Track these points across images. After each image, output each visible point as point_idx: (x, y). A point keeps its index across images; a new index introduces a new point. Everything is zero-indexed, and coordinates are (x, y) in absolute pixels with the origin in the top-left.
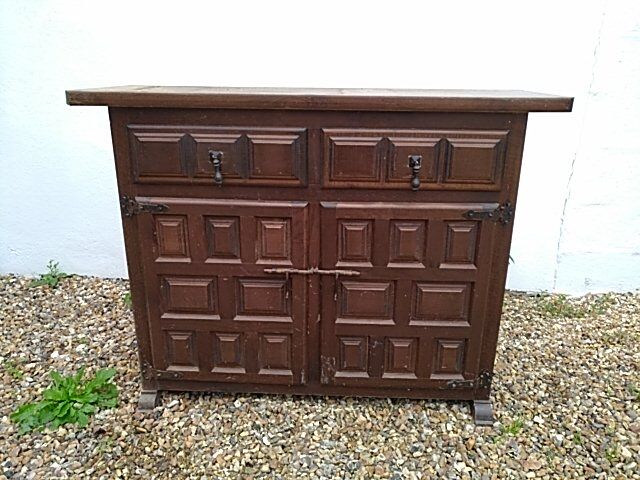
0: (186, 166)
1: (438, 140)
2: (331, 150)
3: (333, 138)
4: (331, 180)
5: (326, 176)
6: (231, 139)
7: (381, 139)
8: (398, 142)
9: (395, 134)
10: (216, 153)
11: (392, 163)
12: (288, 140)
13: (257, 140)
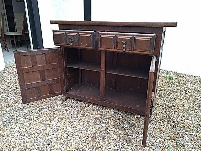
1: (132, 37)
2: (101, 39)
3: (101, 35)
4: (101, 48)
6: (75, 34)
7: (114, 36)
8: (119, 37)
9: (119, 34)
10: (71, 38)
11: (118, 44)
12: (89, 35)
13: (81, 35)
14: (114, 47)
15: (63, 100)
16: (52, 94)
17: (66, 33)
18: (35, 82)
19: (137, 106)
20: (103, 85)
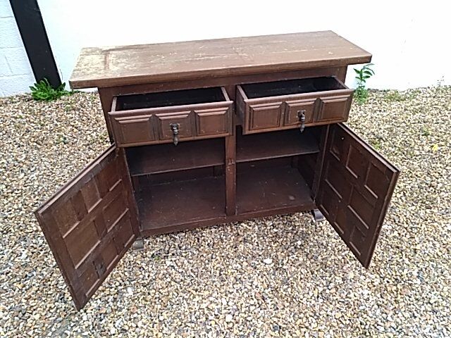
0: (154, 134)
1: (315, 99)
3: (252, 106)
4: (249, 130)
5: (247, 128)
6: (183, 115)
7: (281, 103)
8: (291, 104)
9: (290, 99)
10: (175, 125)
11: (288, 116)
12: (222, 111)
13: (202, 113)
14: (279, 124)
17: (157, 115)
18: (92, 250)
19: (292, 198)
20: (232, 188)
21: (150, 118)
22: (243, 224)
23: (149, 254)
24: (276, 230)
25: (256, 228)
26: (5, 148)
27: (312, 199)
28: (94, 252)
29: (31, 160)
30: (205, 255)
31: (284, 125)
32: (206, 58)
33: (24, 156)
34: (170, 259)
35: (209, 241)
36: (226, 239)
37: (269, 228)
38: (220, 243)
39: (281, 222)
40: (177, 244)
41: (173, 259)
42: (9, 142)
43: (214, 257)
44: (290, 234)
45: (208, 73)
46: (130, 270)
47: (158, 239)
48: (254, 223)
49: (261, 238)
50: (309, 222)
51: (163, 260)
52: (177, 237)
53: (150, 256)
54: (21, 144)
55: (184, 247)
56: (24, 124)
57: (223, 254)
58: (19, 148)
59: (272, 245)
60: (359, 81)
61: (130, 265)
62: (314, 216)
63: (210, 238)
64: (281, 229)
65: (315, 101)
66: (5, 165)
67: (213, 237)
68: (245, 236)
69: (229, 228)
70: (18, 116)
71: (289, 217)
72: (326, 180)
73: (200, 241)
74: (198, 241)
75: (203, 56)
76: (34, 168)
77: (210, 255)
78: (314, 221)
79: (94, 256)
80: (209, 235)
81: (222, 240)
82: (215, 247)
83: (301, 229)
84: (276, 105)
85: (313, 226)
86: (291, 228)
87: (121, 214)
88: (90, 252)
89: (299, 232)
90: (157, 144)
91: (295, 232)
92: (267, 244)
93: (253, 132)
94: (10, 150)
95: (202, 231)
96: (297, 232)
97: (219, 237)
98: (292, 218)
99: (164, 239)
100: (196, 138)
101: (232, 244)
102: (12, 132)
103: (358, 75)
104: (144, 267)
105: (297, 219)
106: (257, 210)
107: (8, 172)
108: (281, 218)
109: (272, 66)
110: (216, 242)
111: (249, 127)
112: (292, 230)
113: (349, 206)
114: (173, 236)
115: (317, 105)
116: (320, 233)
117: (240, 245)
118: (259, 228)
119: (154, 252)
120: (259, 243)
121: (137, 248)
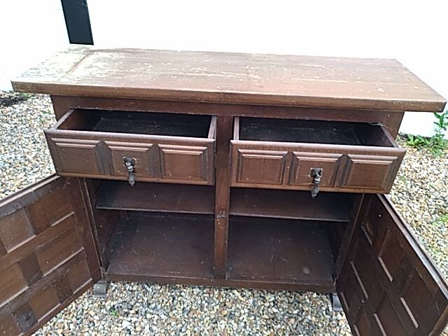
0: (103, 167)
1: (340, 155)
2: (239, 160)
4: (237, 182)
5: (234, 178)
7: (286, 152)
8: (302, 156)
9: (301, 149)
10: (130, 159)
11: (295, 172)
12: (197, 151)
13: (168, 149)
14: (282, 181)
15: (100, 294)
16: (65, 294)
17: (106, 142)
18: (11, 299)
19: (306, 271)
20: (222, 246)
21: (97, 144)
22: (235, 292)
23: (108, 304)
24: (276, 311)
25: (251, 301)
26: (20, 143)
27: (334, 278)
28: (14, 301)
29: (39, 159)
30: (173, 324)
31: (289, 184)
32: (203, 74)
33: (34, 154)
34: (129, 319)
35: (185, 305)
36: (207, 307)
37: (267, 304)
38: (199, 311)
39: (286, 299)
40: (146, 299)
41: (134, 319)
42: (28, 136)
43: (183, 330)
44: (292, 321)
45: (193, 95)
46: (78, 322)
47: (128, 287)
48: (250, 293)
49: (252, 318)
50: (324, 308)
51: (121, 318)
52: (150, 290)
53: (109, 308)
54: (38, 140)
55: (153, 306)
56: (50, 120)
57: (196, 329)
58: (33, 145)
59: (264, 332)
60: (438, 127)
61: (81, 314)
62: (332, 302)
63: (188, 301)
64: (284, 309)
65: (340, 158)
66: (11, 161)
67: (193, 300)
68: (233, 309)
69: (216, 292)
70: (47, 111)
71: (298, 295)
72: (352, 263)
73: (175, 302)
74: (173, 301)
75: (200, 72)
76: (37, 169)
77: (180, 326)
78: (331, 309)
79: (14, 306)
80: (189, 296)
81: (202, 307)
82: (191, 315)
83: (309, 317)
84: (278, 155)
85: (328, 317)
86: (296, 312)
87: (71, 254)
88: (8, 301)
89: (306, 321)
90: (109, 180)
91: (300, 319)
92: (258, 328)
93: (243, 185)
94: (24, 145)
95: (182, 289)
96: (303, 320)
97: (199, 302)
98: (301, 298)
99: (135, 288)
100: (161, 180)
101: (212, 317)
102: (35, 126)
103: (438, 121)
104: (95, 321)
105: (308, 301)
106: (255, 279)
107: (11, 169)
108: (288, 294)
109: (285, 97)
110: (194, 308)
111: (237, 179)
112: (298, 315)
113: (375, 315)
114: (146, 286)
115: (343, 163)
116: (334, 331)
117: (222, 322)
118: (254, 302)
119: (115, 303)
120: (248, 324)
121: (98, 293)
